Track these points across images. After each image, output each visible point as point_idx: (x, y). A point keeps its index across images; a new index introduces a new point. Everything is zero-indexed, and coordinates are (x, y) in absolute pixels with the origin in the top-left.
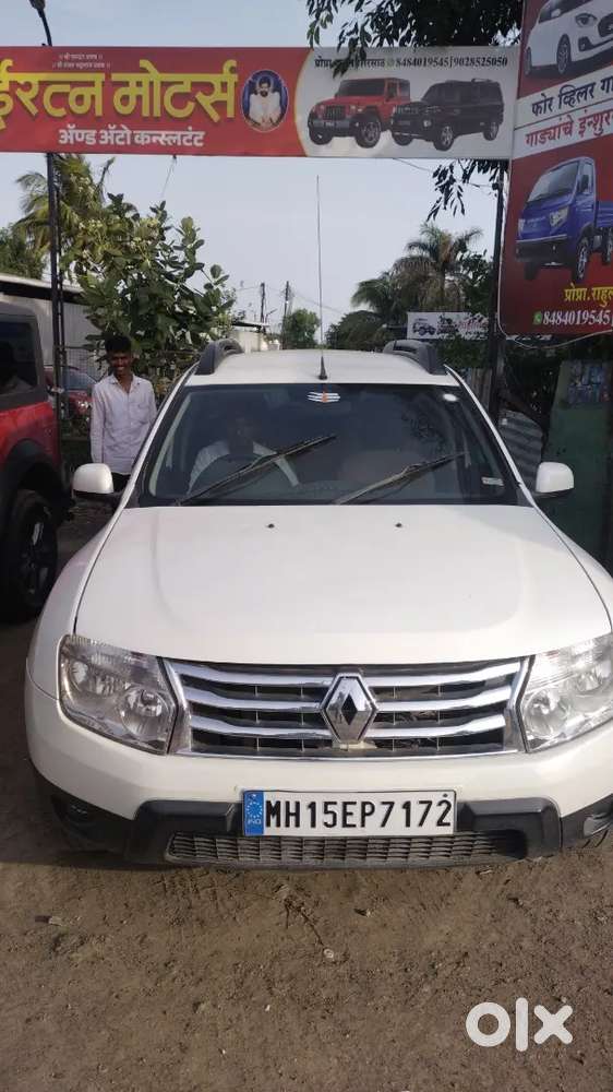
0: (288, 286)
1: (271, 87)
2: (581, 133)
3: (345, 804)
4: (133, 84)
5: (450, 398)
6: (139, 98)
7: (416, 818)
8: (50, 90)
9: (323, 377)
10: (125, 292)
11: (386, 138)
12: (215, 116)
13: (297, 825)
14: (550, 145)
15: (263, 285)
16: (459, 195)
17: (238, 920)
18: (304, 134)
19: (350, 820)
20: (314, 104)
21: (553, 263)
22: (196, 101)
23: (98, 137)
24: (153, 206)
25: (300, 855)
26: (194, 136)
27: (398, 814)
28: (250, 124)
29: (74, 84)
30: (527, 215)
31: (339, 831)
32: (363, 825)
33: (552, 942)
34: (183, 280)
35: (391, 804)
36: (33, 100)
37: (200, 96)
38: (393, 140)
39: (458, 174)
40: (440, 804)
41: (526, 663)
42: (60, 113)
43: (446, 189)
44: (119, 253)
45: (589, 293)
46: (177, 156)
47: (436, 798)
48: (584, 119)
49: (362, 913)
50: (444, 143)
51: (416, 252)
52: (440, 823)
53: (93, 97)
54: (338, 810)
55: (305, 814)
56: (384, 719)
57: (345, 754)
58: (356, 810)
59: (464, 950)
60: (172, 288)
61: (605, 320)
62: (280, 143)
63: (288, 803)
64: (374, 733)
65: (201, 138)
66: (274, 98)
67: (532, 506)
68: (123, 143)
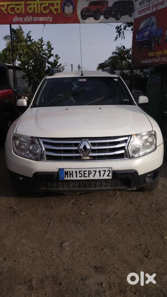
0: (79, 65)
1: (70, 4)
2: (152, 10)
3: (84, 171)
4: (32, 4)
5: (116, 80)
6: (34, 8)
7: (102, 174)
8: (10, 7)
9: (82, 75)
10: (32, 62)
11: (102, 17)
12: (55, 12)
13: (73, 177)
14: (144, 14)
15: (72, 65)
16: (123, 34)
17: (60, 207)
18: (79, 17)
19: (85, 175)
20: (82, 8)
21: (145, 46)
22: (50, 9)
23: (23, 20)
24: (39, 39)
25: (74, 187)
26: (49, 18)
27: (97, 173)
28: (65, 15)
29: (16, 5)
30: (138, 34)
31: (83, 178)
32: (89, 176)
33: (139, 210)
34: (48, 59)
35: (96, 171)
36: (5, 10)
37: (51, 7)
38: (104, 18)
39: (122, 27)
40: (108, 171)
41: (130, 137)
42: (13, 13)
43: (119, 32)
44: (30, 51)
45: (155, 54)
46: (45, 24)
47: (107, 169)
48: (153, 6)
49: (92, 205)
50: (118, 18)
51: (114, 55)
52: (108, 176)
53: (22, 8)
54: (82, 173)
55: (74, 174)
56: (94, 151)
57: (84, 160)
58: (87, 173)
59: (117, 212)
60: (45, 61)
61: (159, 61)
62: (73, 19)
63: (70, 171)
64: (91, 154)
65: (52, 19)
66: (71, 7)
67: (136, 105)
68: (30, 21)
